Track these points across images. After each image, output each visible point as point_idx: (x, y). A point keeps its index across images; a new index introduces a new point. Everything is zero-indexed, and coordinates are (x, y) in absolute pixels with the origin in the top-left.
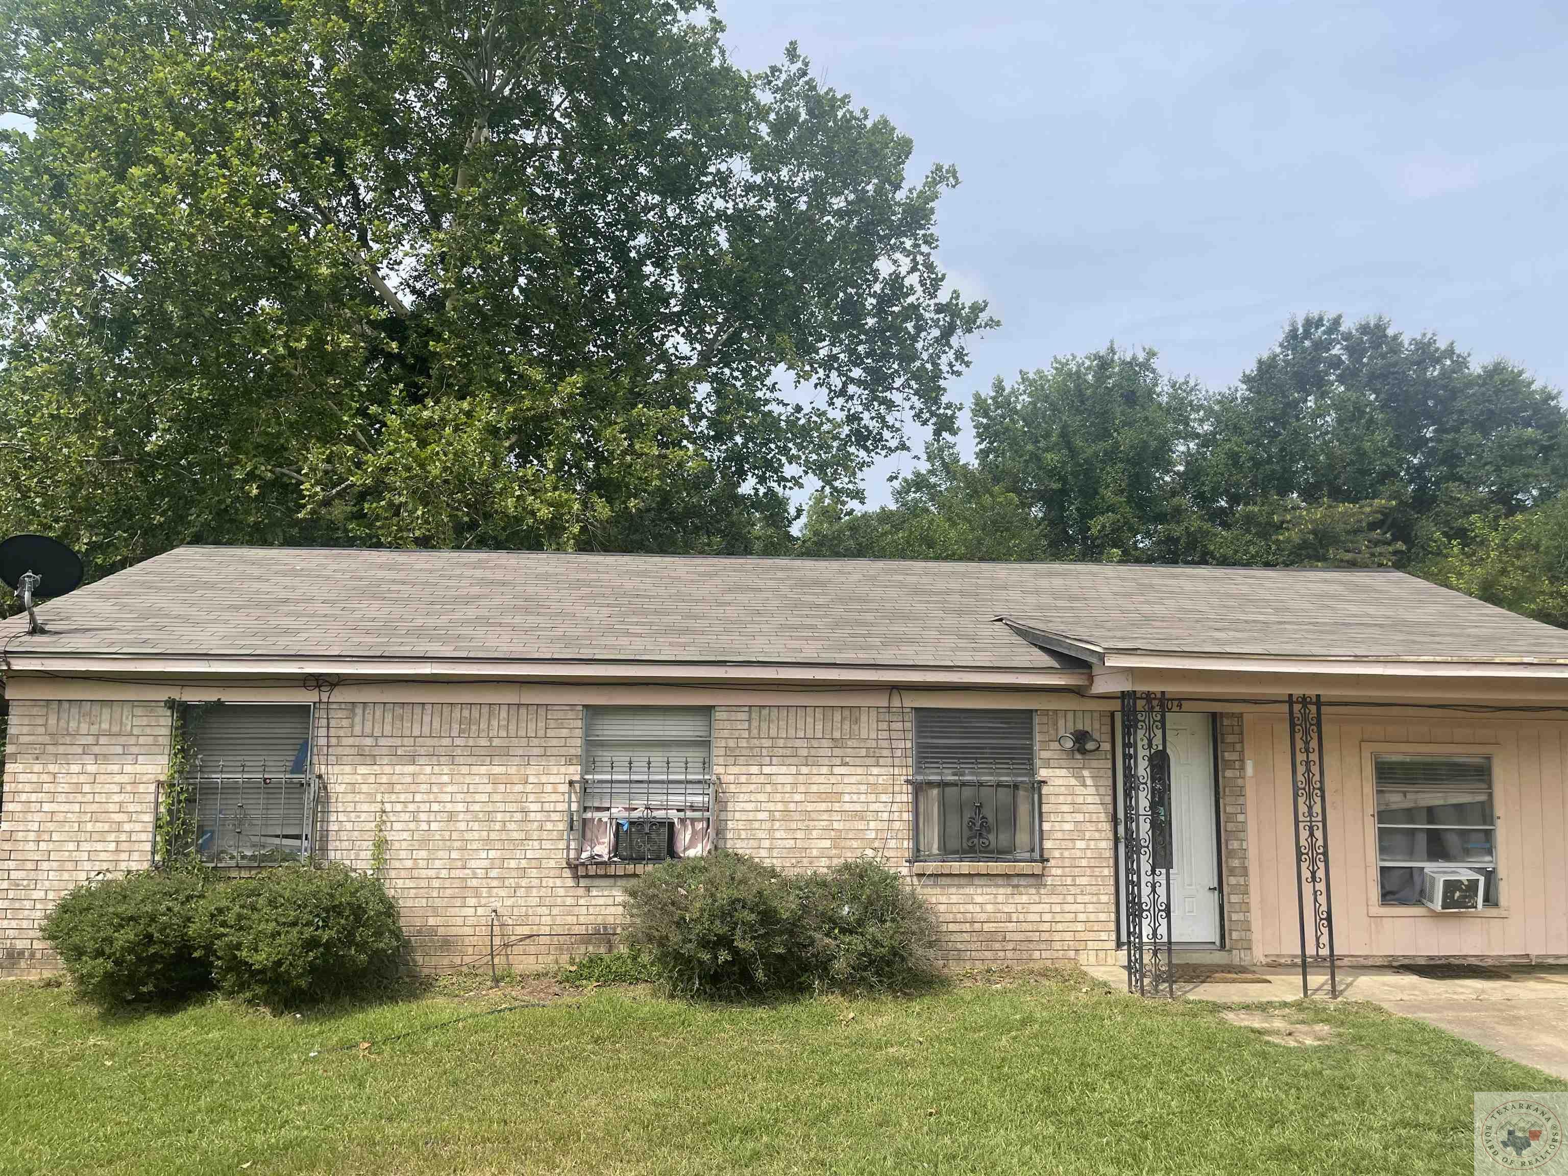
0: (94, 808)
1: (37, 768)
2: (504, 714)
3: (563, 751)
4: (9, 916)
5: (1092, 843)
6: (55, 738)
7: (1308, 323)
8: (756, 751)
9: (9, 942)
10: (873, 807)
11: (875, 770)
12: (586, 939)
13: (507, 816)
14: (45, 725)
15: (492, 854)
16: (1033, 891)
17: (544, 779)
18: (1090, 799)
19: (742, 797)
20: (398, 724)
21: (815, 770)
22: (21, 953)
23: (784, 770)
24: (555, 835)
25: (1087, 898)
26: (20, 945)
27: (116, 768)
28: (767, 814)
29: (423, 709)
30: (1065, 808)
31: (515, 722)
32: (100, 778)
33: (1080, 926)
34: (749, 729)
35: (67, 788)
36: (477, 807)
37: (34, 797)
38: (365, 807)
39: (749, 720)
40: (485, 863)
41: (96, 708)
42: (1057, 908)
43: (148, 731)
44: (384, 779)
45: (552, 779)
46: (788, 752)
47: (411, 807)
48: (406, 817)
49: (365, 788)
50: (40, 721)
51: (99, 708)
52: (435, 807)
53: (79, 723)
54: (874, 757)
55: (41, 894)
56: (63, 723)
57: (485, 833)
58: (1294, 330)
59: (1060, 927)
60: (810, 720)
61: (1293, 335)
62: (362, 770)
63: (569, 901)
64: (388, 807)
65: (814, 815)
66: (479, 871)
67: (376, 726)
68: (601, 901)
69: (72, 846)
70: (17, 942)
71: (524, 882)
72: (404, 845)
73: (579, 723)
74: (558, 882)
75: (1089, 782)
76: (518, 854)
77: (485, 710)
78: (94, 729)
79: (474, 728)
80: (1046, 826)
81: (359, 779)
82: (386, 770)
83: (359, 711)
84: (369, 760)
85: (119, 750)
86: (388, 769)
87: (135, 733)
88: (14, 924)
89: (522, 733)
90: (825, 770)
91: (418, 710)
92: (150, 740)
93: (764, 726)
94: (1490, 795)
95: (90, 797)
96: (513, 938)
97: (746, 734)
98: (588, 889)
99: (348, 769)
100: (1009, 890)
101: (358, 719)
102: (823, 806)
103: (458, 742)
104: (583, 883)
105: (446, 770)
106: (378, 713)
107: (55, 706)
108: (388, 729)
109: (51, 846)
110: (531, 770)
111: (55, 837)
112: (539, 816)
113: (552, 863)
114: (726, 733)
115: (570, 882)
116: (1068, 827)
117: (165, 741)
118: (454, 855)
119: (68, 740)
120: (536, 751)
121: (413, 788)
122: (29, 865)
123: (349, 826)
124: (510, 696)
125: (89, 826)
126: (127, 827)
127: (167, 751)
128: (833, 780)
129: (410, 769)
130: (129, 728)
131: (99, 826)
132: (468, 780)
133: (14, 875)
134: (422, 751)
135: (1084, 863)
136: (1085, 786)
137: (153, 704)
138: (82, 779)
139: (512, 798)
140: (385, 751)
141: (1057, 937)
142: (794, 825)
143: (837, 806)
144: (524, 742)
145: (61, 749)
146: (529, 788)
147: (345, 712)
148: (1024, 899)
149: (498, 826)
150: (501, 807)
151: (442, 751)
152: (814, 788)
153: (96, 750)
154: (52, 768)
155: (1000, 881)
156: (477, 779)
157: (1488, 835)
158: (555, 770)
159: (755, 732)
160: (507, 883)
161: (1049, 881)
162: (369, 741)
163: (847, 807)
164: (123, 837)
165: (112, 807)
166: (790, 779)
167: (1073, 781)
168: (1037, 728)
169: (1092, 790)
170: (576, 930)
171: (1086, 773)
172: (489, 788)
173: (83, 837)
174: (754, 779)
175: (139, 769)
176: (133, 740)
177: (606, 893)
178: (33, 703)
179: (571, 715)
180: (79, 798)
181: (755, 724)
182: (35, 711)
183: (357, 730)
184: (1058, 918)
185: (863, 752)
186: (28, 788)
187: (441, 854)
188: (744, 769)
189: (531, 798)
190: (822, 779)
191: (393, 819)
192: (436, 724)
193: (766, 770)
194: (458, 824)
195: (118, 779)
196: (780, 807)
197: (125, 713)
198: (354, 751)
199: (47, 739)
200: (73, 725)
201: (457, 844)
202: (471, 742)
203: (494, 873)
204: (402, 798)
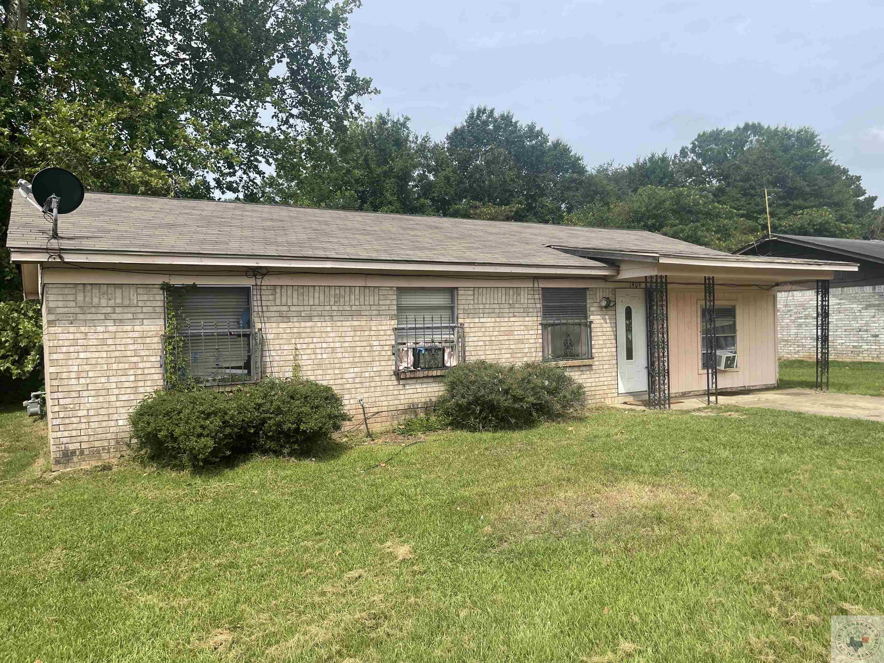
0: (117, 354)
1: (72, 330)
2: (357, 292)
3: (388, 312)
4: (62, 429)
5: (609, 349)
6: (83, 309)
7: (479, 111)
8: (477, 311)
9: (63, 446)
10: (527, 337)
11: (527, 319)
12: (405, 411)
13: (362, 349)
14: (75, 301)
15: (356, 370)
16: (588, 373)
17: (380, 328)
18: (608, 329)
19: (472, 334)
20: (301, 298)
21: (502, 320)
22: (74, 452)
23: (489, 320)
24: (386, 358)
25: (608, 374)
26: (71, 447)
27: (129, 328)
28: (482, 342)
29: (314, 289)
30: (599, 334)
31: (363, 296)
32: (119, 335)
33: (605, 388)
34: (474, 300)
35: (95, 342)
36: (346, 344)
37: (72, 349)
38: (286, 347)
39: (474, 295)
40: (353, 375)
41: (111, 290)
42: (597, 380)
43: (149, 304)
44: (296, 330)
45: (384, 328)
46: (491, 311)
47: (312, 346)
48: (309, 351)
49: (285, 336)
50: (71, 298)
51: (113, 289)
52: (324, 345)
53: (100, 299)
54: (526, 312)
55: (85, 413)
56: (88, 299)
57: (352, 359)
58: (473, 114)
59: (598, 388)
60: (500, 294)
61: (471, 117)
62: (283, 325)
63: (396, 392)
64: (299, 346)
65: (503, 342)
66: (350, 380)
67: (289, 300)
68: (411, 391)
69: (103, 380)
70: (70, 445)
71: (373, 384)
72: (309, 368)
73: (395, 297)
74: (390, 383)
75: (608, 321)
76: (369, 369)
77: (348, 289)
78: (111, 303)
79: (342, 300)
80: (593, 342)
81: (281, 331)
82: (296, 325)
83: (278, 290)
84: (285, 320)
85: (130, 316)
86: (297, 324)
87: (140, 305)
88: (66, 434)
89: (367, 303)
90: (506, 319)
91: (311, 289)
92: (150, 310)
93: (480, 297)
94: (735, 322)
95: (113, 348)
96: (369, 414)
97: (472, 302)
98: (404, 385)
99: (274, 325)
100: (579, 373)
101: (278, 295)
102: (506, 338)
103: (334, 308)
104: (402, 382)
105: (329, 324)
106: (289, 292)
107: (81, 287)
108: (295, 301)
109: (88, 381)
110: (373, 323)
111: (91, 374)
112: (378, 348)
113: (386, 373)
114: (463, 302)
115: (395, 383)
116: (601, 342)
117: (161, 310)
118: (337, 371)
119: (93, 310)
120: (374, 313)
121: (312, 335)
122: (74, 394)
123: (277, 358)
124: (360, 282)
125: (115, 366)
126: (141, 365)
127: (162, 317)
128: (510, 324)
129: (309, 324)
130: (135, 302)
131: (121, 366)
132: (341, 329)
133: (62, 402)
134: (315, 313)
135: (606, 358)
136: (606, 323)
137: (150, 286)
138: (106, 336)
139: (364, 339)
140: (295, 314)
141: (597, 393)
142: (494, 348)
143: (511, 337)
144: (368, 308)
145: (89, 317)
146: (373, 333)
147: (270, 291)
148: (585, 376)
149: (358, 355)
150: (359, 344)
151: (326, 313)
152: (502, 329)
153: (114, 316)
154: (83, 329)
155: (576, 369)
156: (346, 329)
157: (733, 338)
158: (384, 322)
159: (476, 301)
160: (364, 385)
161: (594, 367)
162: (285, 308)
163: (517, 337)
164: (139, 372)
165: (129, 353)
166: (492, 324)
167: (602, 321)
168: (588, 296)
169: (609, 325)
170: (401, 407)
171: (607, 317)
172: (352, 334)
173: (111, 373)
174: (477, 325)
175: (145, 328)
176: (139, 310)
177: (413, 387)
178: (64, 286)
179: (391, 292)
180: (105, 348)
181: (476, 296)
182: (66, 291)
183: (278, 302)
184: (598, 384)
185: (522, 310)
186: (67, 343)
187: (329, 372)
188: (472, 320)
189: (374, 338)
190: (505, 324)
191: (302, 353)
192: (322, 298)
193: (482, 320)
194: (337, 354)
195: (131, 335)
196: (488, 338)
197: (132, 293)
198: (277, 314)
199: (78, 310)
200: (96, 300)
201: (337, 366)
202: (341, 308)
203: (357, 380)
204: (306, 340)
